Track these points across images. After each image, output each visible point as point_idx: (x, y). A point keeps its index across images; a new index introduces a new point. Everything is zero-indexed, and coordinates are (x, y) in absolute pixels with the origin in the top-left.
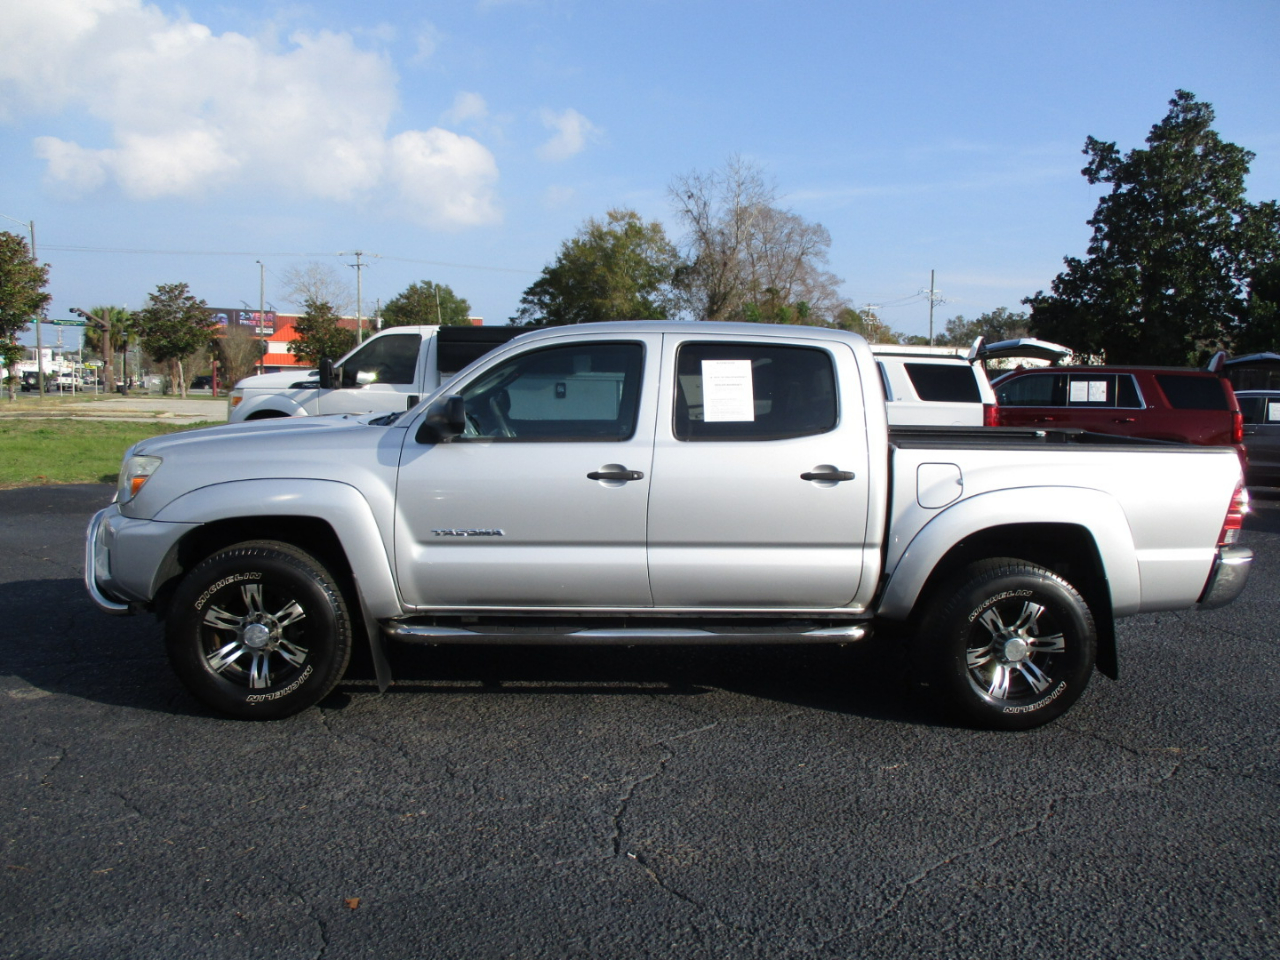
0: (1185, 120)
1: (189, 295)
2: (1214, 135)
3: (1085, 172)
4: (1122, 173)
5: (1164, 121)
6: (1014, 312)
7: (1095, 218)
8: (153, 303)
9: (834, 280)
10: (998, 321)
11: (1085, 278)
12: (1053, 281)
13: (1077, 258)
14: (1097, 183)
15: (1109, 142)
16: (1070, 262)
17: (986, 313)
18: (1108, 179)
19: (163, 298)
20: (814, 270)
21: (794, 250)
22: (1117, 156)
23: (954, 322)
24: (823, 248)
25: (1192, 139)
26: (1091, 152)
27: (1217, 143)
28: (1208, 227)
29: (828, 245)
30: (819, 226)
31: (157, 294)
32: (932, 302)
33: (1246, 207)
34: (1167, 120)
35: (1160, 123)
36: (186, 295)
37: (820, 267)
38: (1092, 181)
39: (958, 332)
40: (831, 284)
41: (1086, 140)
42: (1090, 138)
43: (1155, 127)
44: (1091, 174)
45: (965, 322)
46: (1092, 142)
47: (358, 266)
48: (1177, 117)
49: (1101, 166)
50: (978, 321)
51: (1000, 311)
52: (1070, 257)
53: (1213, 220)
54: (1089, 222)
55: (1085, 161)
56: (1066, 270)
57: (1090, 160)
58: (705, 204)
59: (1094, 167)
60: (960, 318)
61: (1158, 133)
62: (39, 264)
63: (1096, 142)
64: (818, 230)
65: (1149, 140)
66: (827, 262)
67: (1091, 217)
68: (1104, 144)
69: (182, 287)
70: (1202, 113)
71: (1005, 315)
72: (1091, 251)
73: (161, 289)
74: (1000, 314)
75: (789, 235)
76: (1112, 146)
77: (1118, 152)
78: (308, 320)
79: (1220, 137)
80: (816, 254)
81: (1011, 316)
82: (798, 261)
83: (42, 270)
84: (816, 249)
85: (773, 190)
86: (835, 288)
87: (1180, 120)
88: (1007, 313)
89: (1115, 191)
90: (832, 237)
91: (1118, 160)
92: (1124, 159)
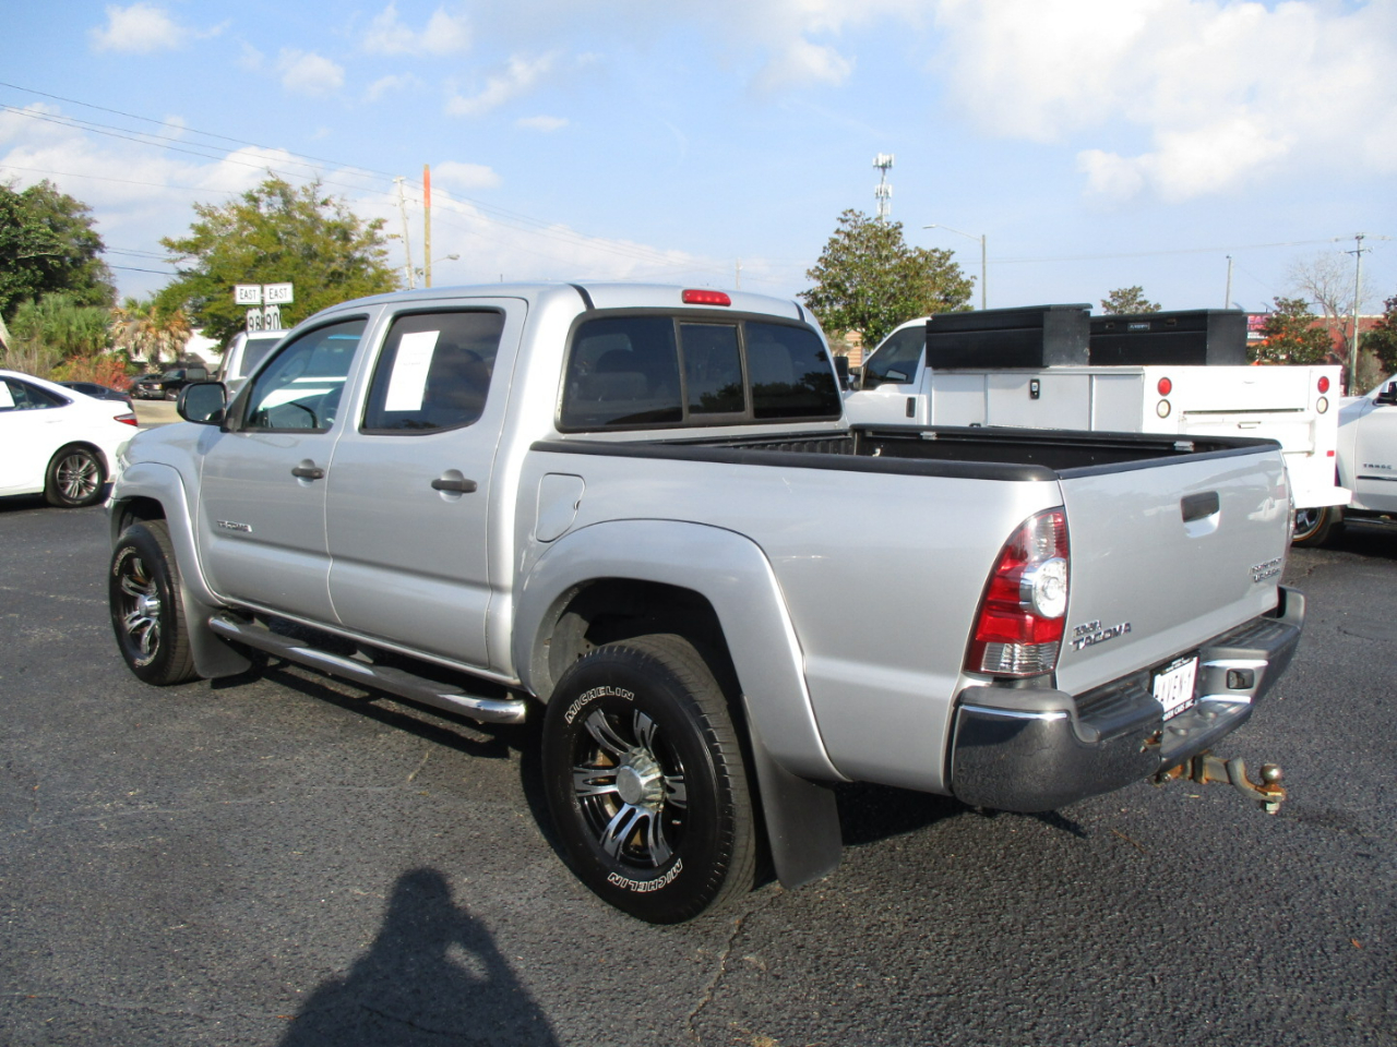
1: (1142, 299)
8: (1105, 309)
19: (1115, 304)
31: (1110, 300)
36: (1138, 300)
47: (1358, 252)
62: (964, 278)
69: (1135, 292)
73: (1114, 295)
78: (1277, 320)
83: (968, 282)
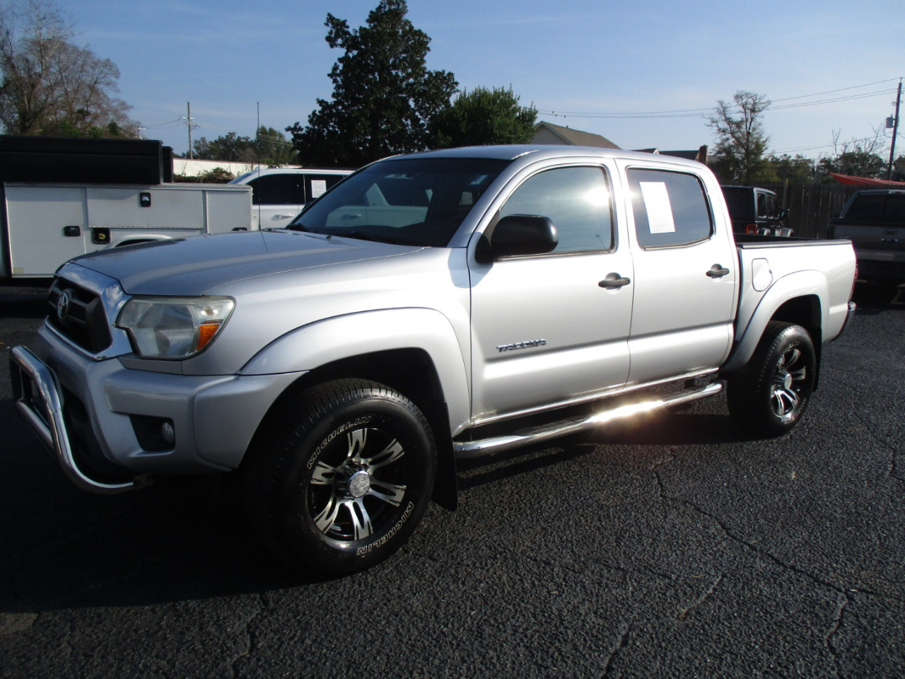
0: (390, 10)
2: (407, 22)
3: (328, 39)
4: (350, 43)
5: (377, 9)
6: (242, 136)
7: (333, 73)
9: (124, 106)
10: (230, 142)
11: (331, 116)
12: (309, 116)
13: (325, 100)
14: (335, 48)
15: (342, 19)
16: (321, 102)
17: (221, 136)
18: (342, 46)
20: (105, 96)
21: (87, 79)
22: (347, 29)
23: (199, 142)
24: (113, 79)
25: (395, 24)
26: (330, 25)
27: (411, 28)
28: (408, 85)
29: (117, 77)
30: (108, 60)
32: (189, 126)
33: (427, 73)
34: (379, 8)
35: (374, 10)
37: (111, 94)
38: (332, 46)
39: (203, 149)
40: (122, 109)
41: (326, 16)
42: (329, 14)
43: (372, 12)
44: (331, 41)
45: (208, 142)
46: (331, 19)
48: (385, 7)
49: (337, 36)
50: (216, 141)
51: (232, 134)
52: (320, 99)
53: (411, 80)
54: (329, 75)
55: (326, 31)
56: (319, 108)
57: (329, 30)
58: (8, 33)
59: (333, 36)
60: (203, 139)
61: (374, 17)
63: (334, 18)
64: (107, 64)
65: (368, 21)
66: (118, 91)
67: (330, 72)
68: (338, 20)
70: (400, 7)
71: (235, 138)
72: (334, 95)
74: (231, 138)
75: (82, 66)
76: (344, 22)
77: (348, 27)
79: (413, 24)
80: (108, 84)
81: (239, 138)
82: (92, 88)
84: (107, 80)
85: (71, 27)
86: (125, 112)
87: (387, 9)
88: (236, 137)
89: (346, 54)
90: (120, 70)
91: (348, 33)
92: (352, 33)
